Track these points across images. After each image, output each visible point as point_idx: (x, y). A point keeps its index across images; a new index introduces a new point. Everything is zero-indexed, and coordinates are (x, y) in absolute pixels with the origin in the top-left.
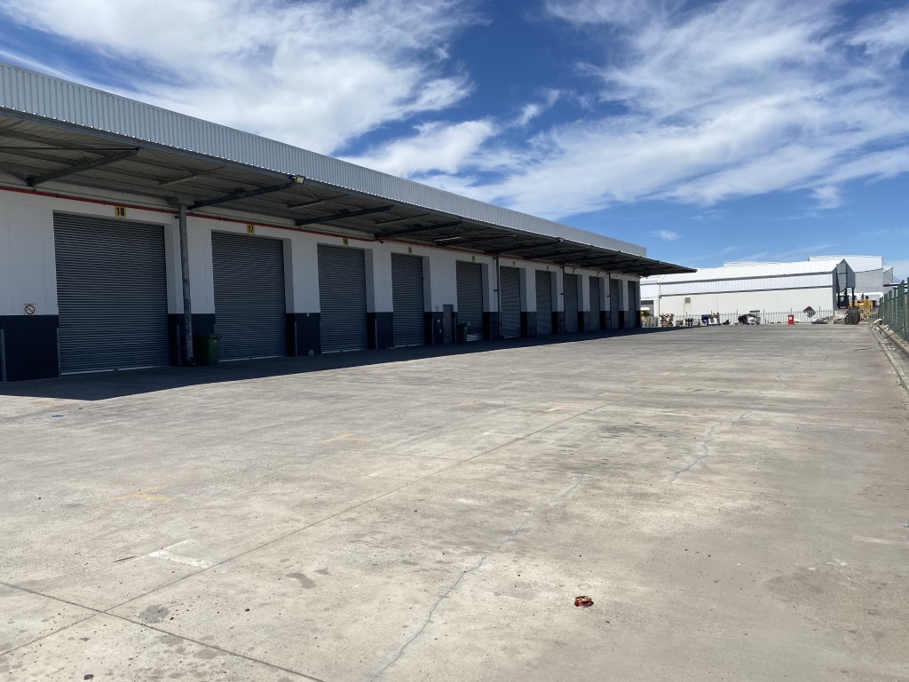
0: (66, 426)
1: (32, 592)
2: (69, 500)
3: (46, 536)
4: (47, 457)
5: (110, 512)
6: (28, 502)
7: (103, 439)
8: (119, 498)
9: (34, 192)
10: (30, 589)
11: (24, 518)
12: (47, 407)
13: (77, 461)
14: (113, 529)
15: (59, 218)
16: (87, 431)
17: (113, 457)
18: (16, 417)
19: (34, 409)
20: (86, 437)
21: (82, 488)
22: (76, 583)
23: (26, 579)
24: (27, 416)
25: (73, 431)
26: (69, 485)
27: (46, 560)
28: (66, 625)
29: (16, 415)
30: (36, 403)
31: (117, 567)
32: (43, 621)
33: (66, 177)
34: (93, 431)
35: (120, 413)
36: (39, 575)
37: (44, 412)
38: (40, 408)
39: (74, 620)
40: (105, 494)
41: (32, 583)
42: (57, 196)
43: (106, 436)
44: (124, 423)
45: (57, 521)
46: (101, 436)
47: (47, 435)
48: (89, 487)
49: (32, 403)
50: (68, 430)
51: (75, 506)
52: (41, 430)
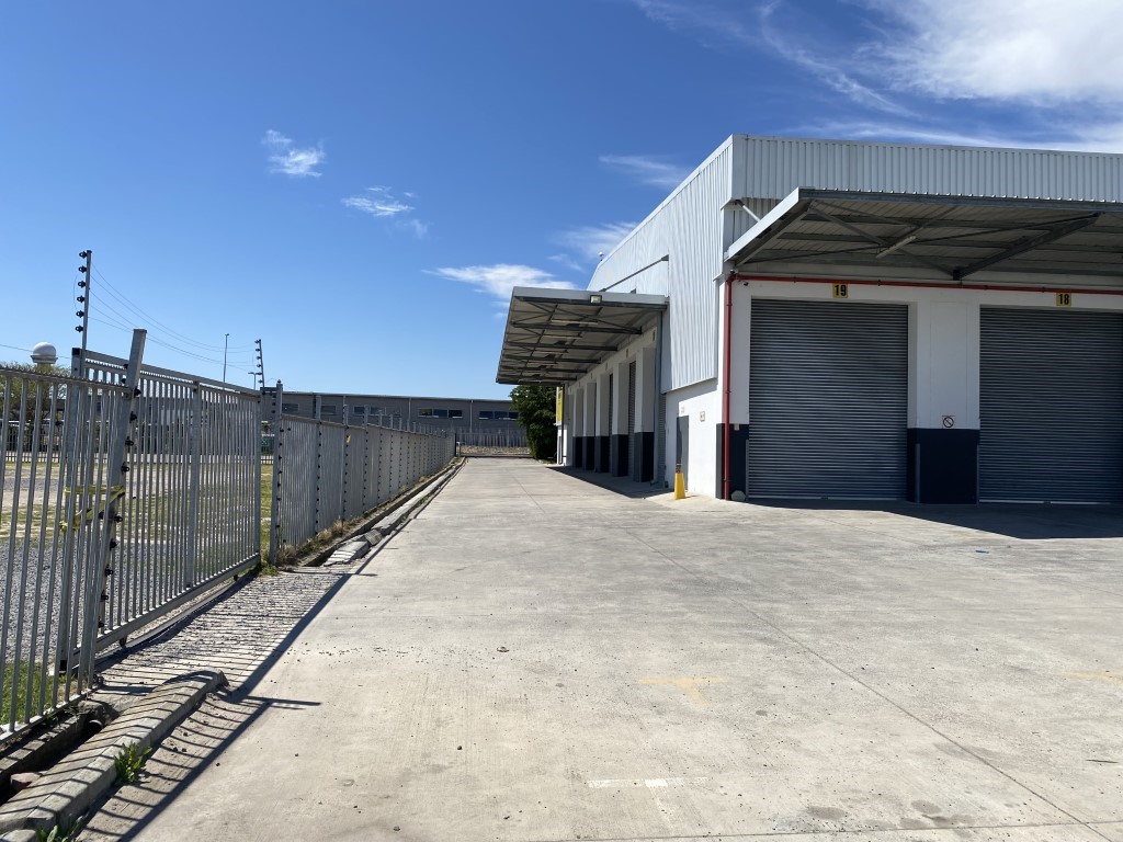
0: (994, 566)
1: (985, 763)
2: (1012, 661)
3: (992, 699)
4: (976, 601)
5: (1069, 690)
6: (964, 651)
7: (1043, 591)
8: (1078, 675)
9: (960, 286)
10: (984, 758)
11: (962, 670)
12: (968, 539)
13: (1015, 613)
14: (1078, 714)
15: (986, 313)
16: (1021, 577)
17: (1061, 617)
18: (936, 546)
19: (953, 539)
20: (1020, 584)
21: (1028, 649)
22: (1040, 771)
23: (977, 745)
24: (947, 546)
25: (1004, 573)
26: (1011, 642)
27: (997, 729)
28: (1035, 821)
29: (935, 543)
30: (955, 532)
31: (1091, 768)
32: (1006, 805)
33: (997, 265)
34: (1030, 578)
35: (1063, 559)
36: (993, 745)
37: (966, 544)
38: (960, 539)
39: (1045, 820)
40: (1059, 664)
41: (984, 751)
42: (986, 288)
43: (1048, 587)
44: (1069, 575)
45: (1003, 684)
46: (1041, 587)
47: (973, 573)
48: (1036, 650)
49: (950, 532)
50: (997, 571)
51: (1021, 670)
52: (965, 566)
